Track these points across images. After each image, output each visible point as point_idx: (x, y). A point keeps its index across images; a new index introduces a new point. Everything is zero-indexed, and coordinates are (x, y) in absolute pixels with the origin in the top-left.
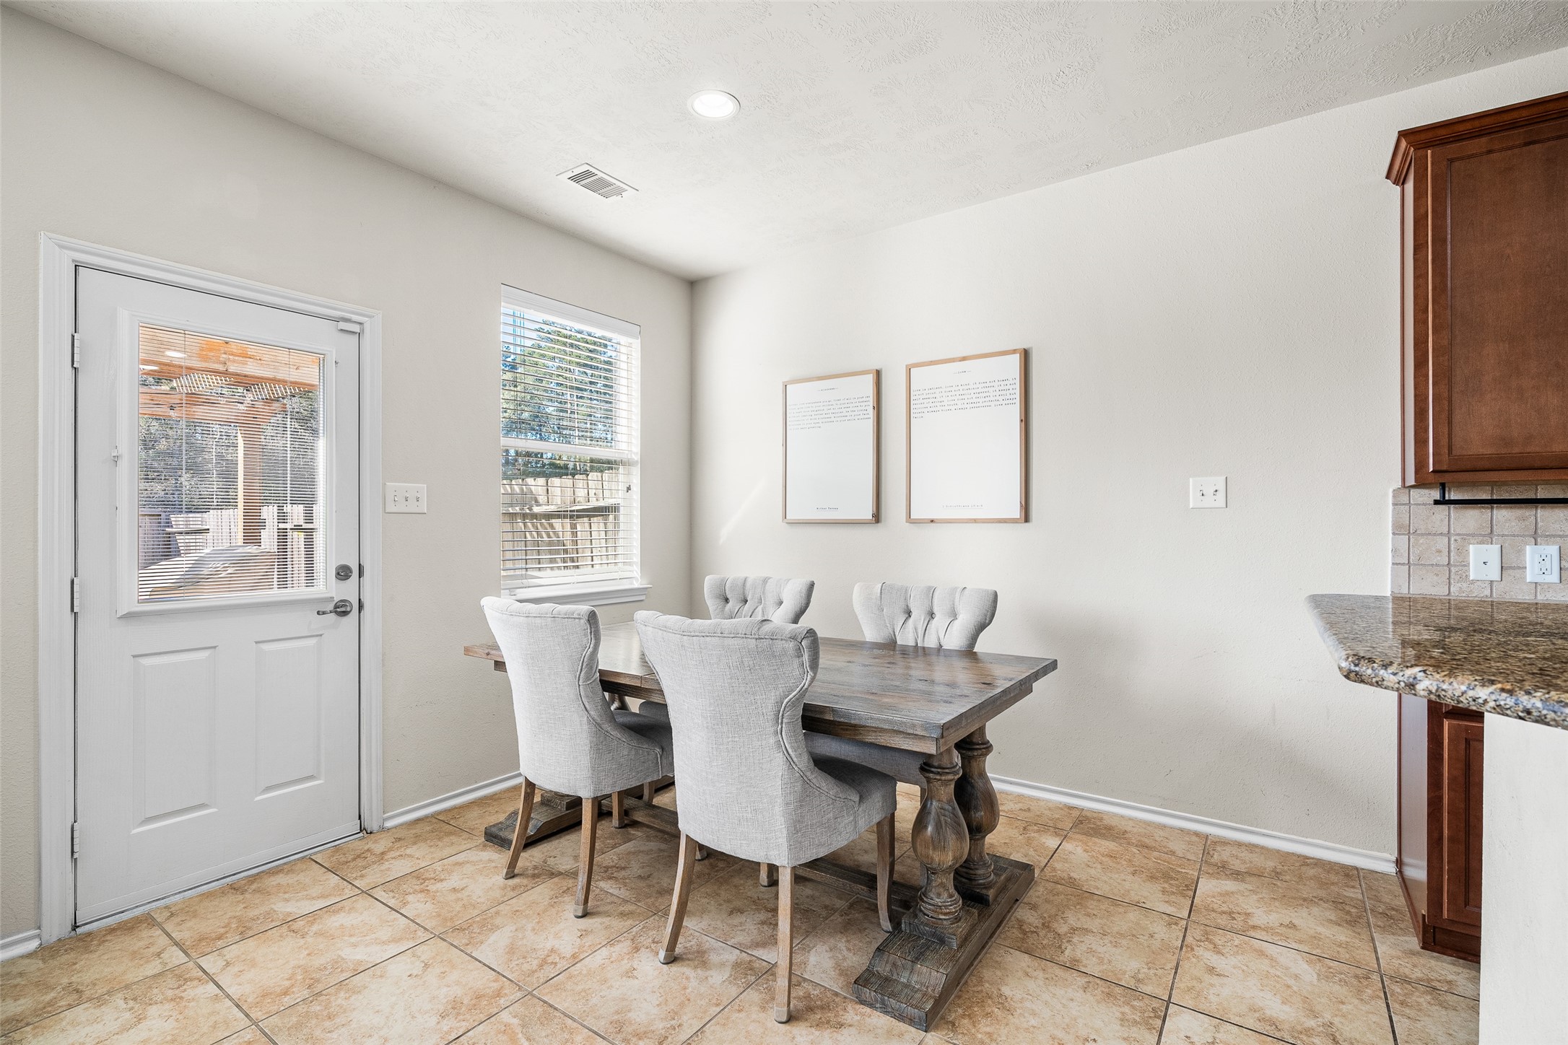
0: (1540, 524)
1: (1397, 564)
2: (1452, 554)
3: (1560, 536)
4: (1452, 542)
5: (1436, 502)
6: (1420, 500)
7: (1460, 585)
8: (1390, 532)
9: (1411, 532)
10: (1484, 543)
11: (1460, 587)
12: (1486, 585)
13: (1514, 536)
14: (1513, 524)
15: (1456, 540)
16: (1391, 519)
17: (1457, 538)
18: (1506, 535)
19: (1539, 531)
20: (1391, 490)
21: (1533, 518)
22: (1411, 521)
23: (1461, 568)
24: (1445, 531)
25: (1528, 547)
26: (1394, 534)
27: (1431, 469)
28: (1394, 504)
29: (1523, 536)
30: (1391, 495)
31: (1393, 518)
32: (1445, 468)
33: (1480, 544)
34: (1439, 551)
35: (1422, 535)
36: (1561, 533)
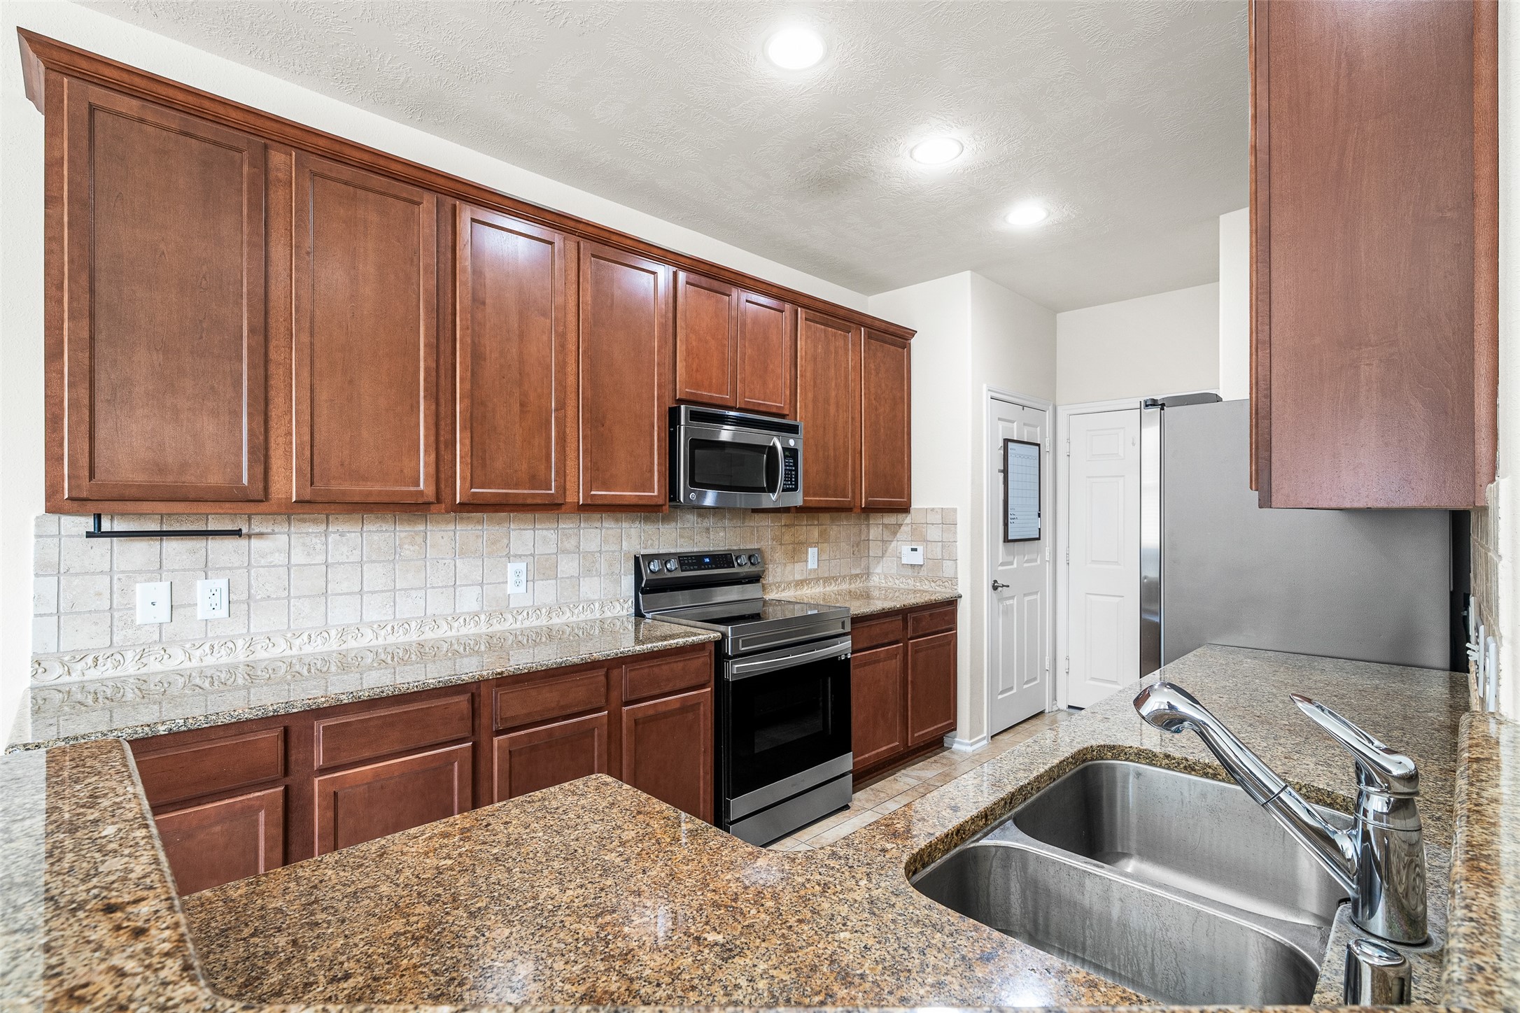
0: (210, 557)
1: (41, 615)
2: (115, 596)
3: (230, 569)
4: (115, 581)
5: (89, 535)
6: (74, 531)
7: (124, 632)
8: (32, 573)
9: (62, 571)
10: (152, 581)
11: (125, 635)
12: (155, 629)
13: (184, 570)
14: (185, 557)
15: (119, 579)
16: (33, 556)
17: (121, 576)
18: (177, 570)
19: (210, 564)
20: (33, 517)
21: (204, 550)
22: (62, 558)
23: (125, 612)
24: (107, 568)
25: (198, 581)
26: (37, 575)
27: (66, 496)
28: (38, 536)
29: (194, 570)
30: (33, 523)
31: (35, 554)
32: (84, 495)
33: (149, 581)
34: (99, 594)
35: (77, 574)
36: (230, 565)
